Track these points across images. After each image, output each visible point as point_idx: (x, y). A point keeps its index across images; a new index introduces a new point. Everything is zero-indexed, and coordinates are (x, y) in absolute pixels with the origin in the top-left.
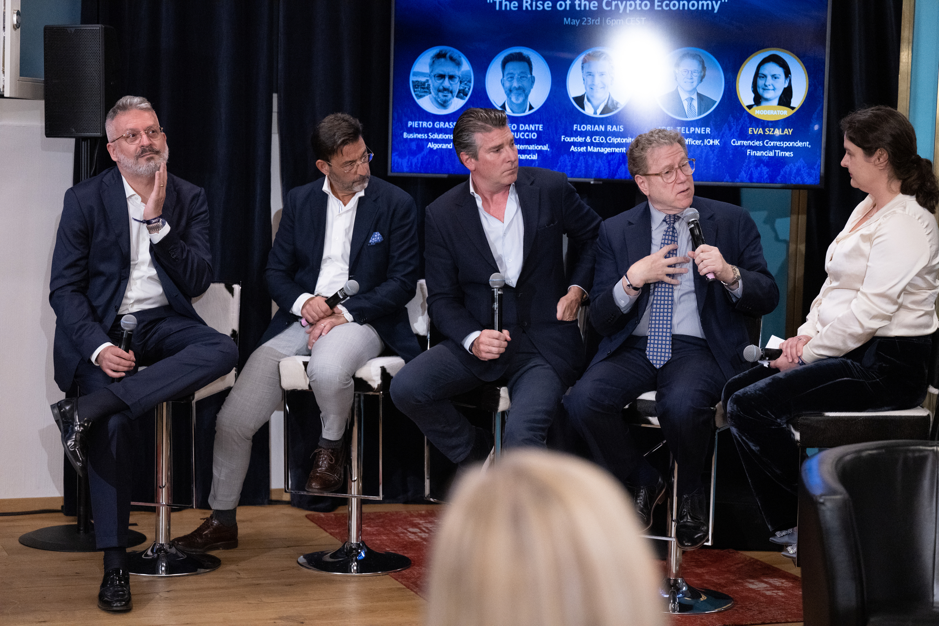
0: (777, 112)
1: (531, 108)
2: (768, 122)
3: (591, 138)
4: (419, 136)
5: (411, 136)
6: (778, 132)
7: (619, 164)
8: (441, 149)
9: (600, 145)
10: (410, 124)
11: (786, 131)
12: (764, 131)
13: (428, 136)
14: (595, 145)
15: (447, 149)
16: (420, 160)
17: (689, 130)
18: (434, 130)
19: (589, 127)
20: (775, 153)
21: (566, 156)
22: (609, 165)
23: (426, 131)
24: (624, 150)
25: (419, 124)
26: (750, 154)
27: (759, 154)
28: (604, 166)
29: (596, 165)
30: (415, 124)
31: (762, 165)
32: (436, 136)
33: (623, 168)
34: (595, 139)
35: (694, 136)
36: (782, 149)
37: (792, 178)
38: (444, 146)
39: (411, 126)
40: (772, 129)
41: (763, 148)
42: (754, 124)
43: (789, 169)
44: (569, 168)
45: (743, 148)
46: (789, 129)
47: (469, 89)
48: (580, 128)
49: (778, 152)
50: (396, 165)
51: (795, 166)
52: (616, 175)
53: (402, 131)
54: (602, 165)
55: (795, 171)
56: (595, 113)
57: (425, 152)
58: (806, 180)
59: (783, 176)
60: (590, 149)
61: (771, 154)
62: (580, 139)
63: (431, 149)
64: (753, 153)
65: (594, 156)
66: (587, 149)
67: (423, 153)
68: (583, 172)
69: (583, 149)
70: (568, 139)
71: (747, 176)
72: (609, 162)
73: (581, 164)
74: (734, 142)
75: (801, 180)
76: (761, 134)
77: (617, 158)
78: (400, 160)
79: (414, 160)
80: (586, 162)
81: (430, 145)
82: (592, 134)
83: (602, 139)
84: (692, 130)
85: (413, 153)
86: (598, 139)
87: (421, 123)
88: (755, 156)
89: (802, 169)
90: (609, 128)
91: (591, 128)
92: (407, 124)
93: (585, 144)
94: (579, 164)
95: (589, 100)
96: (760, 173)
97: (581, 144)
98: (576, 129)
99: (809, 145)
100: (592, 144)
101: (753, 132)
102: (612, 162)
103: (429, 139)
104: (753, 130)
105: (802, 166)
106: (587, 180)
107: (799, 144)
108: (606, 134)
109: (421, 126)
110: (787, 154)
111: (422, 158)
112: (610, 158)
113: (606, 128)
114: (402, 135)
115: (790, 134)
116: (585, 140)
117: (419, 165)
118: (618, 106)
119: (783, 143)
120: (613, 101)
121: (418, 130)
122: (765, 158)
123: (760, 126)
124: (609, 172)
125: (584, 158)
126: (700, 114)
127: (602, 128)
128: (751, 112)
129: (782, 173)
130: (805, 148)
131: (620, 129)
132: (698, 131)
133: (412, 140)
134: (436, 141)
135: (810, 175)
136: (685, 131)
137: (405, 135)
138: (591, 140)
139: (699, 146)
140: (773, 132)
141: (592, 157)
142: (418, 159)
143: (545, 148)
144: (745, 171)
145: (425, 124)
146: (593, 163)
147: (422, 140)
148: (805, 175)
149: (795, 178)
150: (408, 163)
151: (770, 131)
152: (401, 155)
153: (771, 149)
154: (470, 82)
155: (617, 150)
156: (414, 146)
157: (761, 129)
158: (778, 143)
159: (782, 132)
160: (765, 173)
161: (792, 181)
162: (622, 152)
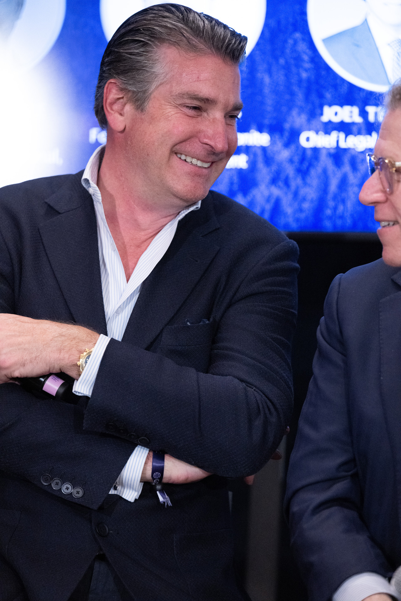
24: (243, 162)
162: (239, 168)
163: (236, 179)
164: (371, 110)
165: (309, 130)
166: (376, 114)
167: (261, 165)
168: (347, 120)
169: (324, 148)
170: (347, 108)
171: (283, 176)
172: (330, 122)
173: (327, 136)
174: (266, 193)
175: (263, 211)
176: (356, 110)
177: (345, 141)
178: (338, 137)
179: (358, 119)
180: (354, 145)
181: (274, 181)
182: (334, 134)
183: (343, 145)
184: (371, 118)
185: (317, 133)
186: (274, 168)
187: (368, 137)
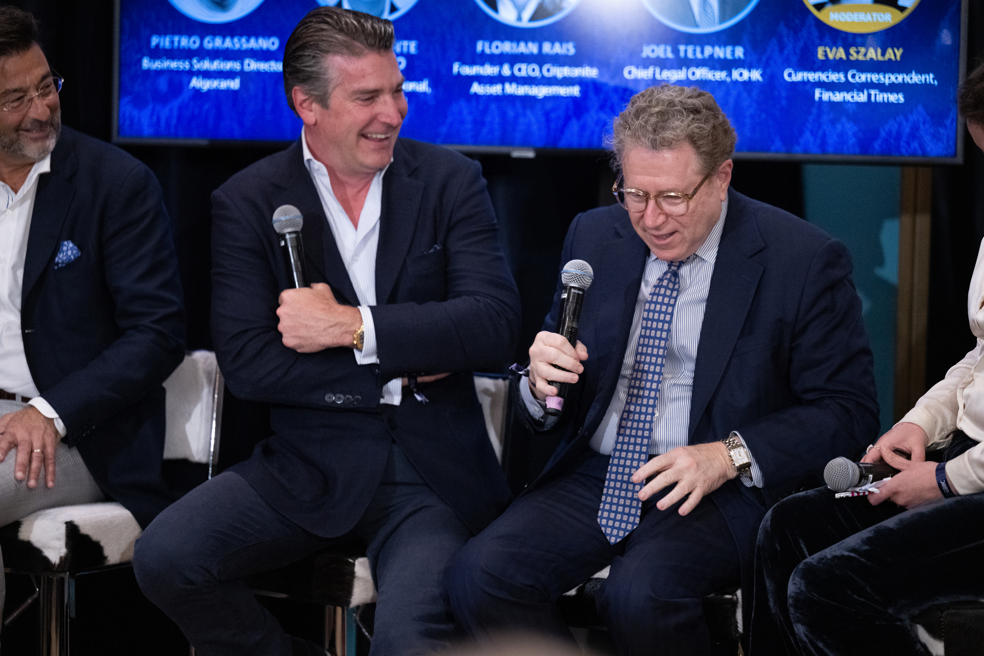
0: (872, 17)
1: (393, 9)
2: (855, 35)
3: (512, 67)
4: (174, 65)
5: (157, 65)
6: (873, 54)
7: (567, 119)
8: (217, 91)
9: (528, 81)
10: (154, 41)
11: (890, 54)
12: (848, 54)
13: (191, 65)
14: (520, 81)
15: (228, 91)
16: (175, 113)
17: (702, 52)
18: (202, 53)
19: (507, 47)
20: (869, 96)
21: (463, 104)
22: (548, 120)
23: (188, 54)
24: (575, 91)
25: (172, 42)
26: (820, 98)
27: (838, 97)
28: (538, 122)
29: (521, 120)
30: (165, 42)
31: (844, 119)
32: (206, 65)
33: (574, 126)
34: (520, 70)
35: (713, 63)
36: (882, 88)
37: (902, 143)
38: (224, 84)
39: (158, 46)
40: (863, 50)
41: (847, 87)
42: (827, 39)
43: (896, 126)
44: (469, 126)
45: (808, 87)
46: (896, 50)
48: (490, 48)
49: (876, 95)
50: (128, 122)
51: (907, 120)
52: (560, 139)
53: (139, 56)
54: (533, 119)
55: (907, 130)
56: (519, 19)
57: (185, 96)
58: (928, 149)
59: (886, 141)
60: (511, 89)
61: (862, 98)
62: (489, 70)
63: (197, 92)
64: (827, 96)
65: (518, 104)
66: (503, 90)
67: (180, 99)
68: (497, 134)
69: (496, 90)
70: (467, 71)
71: (815, 141)
72: (547, 114)
73: (493, 117)
74: (790, 75)
75: (921, 148)
76: (841, 59)
77: (563, 107)
78: (135, 113)
79: (164, 113)
80: (503, 115)
81: (196, 83)
82: (513, 59)
83: (534, 70)
84: (708, 50)
85: (162, 99)
86: (524, 70)
87: (176, 39)
88: (831, 103)
89: (921, 126)
90: (547, 48)
91: (512, 48)
92: (149, 42)
93: (499, 79)
94: (488, 119)
96: (842, 135)
97: (491, 80)
98: (483, 51)
99: (934, 79)
100: (513, 79)
101: (826, 55)
102: (553, 116)
103: (193, 72)
104: (825, 52)
105: (921, 120)
106: (503, 149)
107: (915, 78)
108: (540, 59)
109: (176, 44)
110: (893, 98)
111: (180, 108)
112: (549, 106)
113: (540, 48)
114: (140, 62)
115: (898, 58)
116: (500, 71)
117: (174, 122)
118: (565, 5)
119: (885, 77)
121: (171, 54)
122: (849, 105)
123: (839, 42)
124: (549, 134)
125: (499, 107)
126: (723, 19)
127: (533, 48)
128: (821, 15)
129: (883, 134)
130: (926, 86)
131: (567, 49)
132: (720, 52)
133: (159, 73)
134: (207, 75)
135: (936, 137)
136: (695, 54)
137: (146, 63)
138: (513, 73)
139: (721, 83)
140: (865, 55)
141: (514, 106)
142: (171, 110)
143: (423, 87)
144: (812, 132)
145: (185, 42)
146: (516, 117)
147: (178, 72)
148: (927, 138)
149: (909, 144)
150: (151, 116)
151: (858, 52)
152: (139, 102)
153: (861, 87)
155: (563, 91)
156: (163, 84)
157: (841, 50)
158: (874, 77)
159: (883, 54)
160: (850, 134)
161: (903, 150)
162: (573, 96)
163: (571, 106)
164: (682, 48)
165: (631, 64)
166: (686, 51)
167: (591, 94)
168: (662, 56)
169: (643, 79)
170: (662, 48)
171: (609, 104)
172: (648, 57)
173: (645, 70)
174: (595, 118)
175: (593, 133)
176: (669, 49)
177: (661, 74)
178: (654, 71)
179: (670, 55)
180: (668, 77)
181: (602, 107)
182: (651, 70)
183: (658, 77)
184: (682, 54)
185: (637, 67)
186: (602, 96)
187: (679, 71)
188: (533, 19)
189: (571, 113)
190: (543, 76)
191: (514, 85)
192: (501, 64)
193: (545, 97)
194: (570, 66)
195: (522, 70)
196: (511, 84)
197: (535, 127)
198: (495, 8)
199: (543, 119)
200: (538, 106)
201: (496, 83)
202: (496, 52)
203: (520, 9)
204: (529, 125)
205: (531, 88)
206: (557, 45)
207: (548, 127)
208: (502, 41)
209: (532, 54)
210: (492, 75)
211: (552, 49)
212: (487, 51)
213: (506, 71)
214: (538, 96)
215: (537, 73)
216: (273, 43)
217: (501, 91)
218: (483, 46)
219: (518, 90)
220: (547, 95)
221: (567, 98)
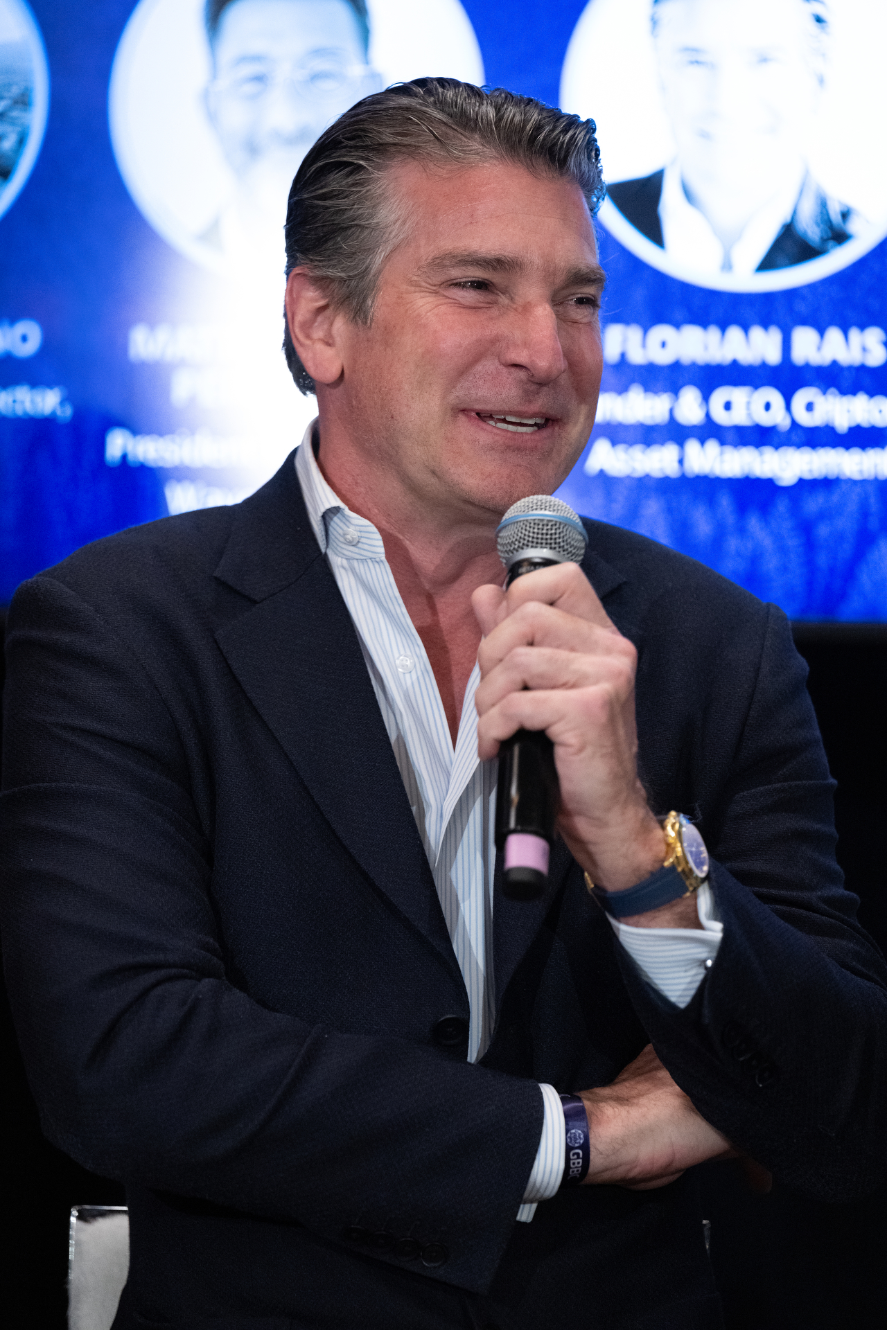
3: (706, 398)
9: (754, 436)
14: (730, 436)
19: (691, 344)
22: (810, 544)
28: (782, 550)
29: (733, 544)
34: (728, 406)
47: (22, 141)
48: (644, 345)
52: (843, 596)
54: (767, 542)
56: (727, 266)
60: (705, 459)
62: (643, 407)
65: (725, 502)
66: (681, 462)
69: (660, 460)
72: (806, 528)
77: (852, 507)
82: (710, 377)
83: (768, 407)
86: (742, 405)
90: (806, 345)
91: (706, 348)
93: (675, 432)
95: (688, 194)
97: (648, 435)
98: (623, 354)
100: (709, 431)
102: (823, 531)
108: (787, 377)
112: (813, 504)
113: (787, 346)
116: (671, 411)
118: (853, 226)
120: (823, 204)
124: (810, 584)
125: (669, 510)
127: (765, 346)
131: (864, 349)
138: (708, 415)
141: (711, 502)
146: (719, 538)
154: (24, 101)
155: (852, 464)
163: (874, 504)
188: (768, 264)
189: (874, 523)
190: (794, 424)
191: (712, 446)
192: (675, 390)
193: (801, 482)
194: (871, 394)
195: (734, 406)
196: (702, 442)
197: (771, 563)
198: (653, 232)
199: (793, 542)
200: (782, 506)
201: (662, 443)
202: (663, 358)
203: (728, 242)
204: (755, 559)
205: (761, 454)
206: (834, 334)
207: (810, 563)
208: (677, 325)
209: (764, 365)
210: (649, 422)
211: (819, 348)
212: (637, 357)
213: (689, 407)
214: (780, 479)
215: (777, 417)
216: (24, 339)
217: (676, 465)
218: (625, 341)
219: (722, 462)
220: (807, 476)
221: (863, 482)
